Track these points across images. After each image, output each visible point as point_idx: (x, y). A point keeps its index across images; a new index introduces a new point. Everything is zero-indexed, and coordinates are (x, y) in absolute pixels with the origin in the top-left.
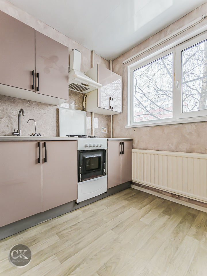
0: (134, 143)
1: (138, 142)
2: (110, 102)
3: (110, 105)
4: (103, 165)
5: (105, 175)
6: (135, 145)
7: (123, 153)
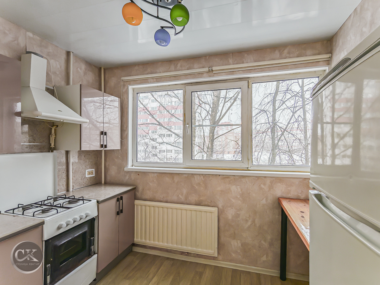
0: (138, 191)
1: (143, 189)
2: (102, 138)
3: (102, 143)
4: (90, 240)
5: (94, 254)
6: (139, 194)
7: (122, 211)
